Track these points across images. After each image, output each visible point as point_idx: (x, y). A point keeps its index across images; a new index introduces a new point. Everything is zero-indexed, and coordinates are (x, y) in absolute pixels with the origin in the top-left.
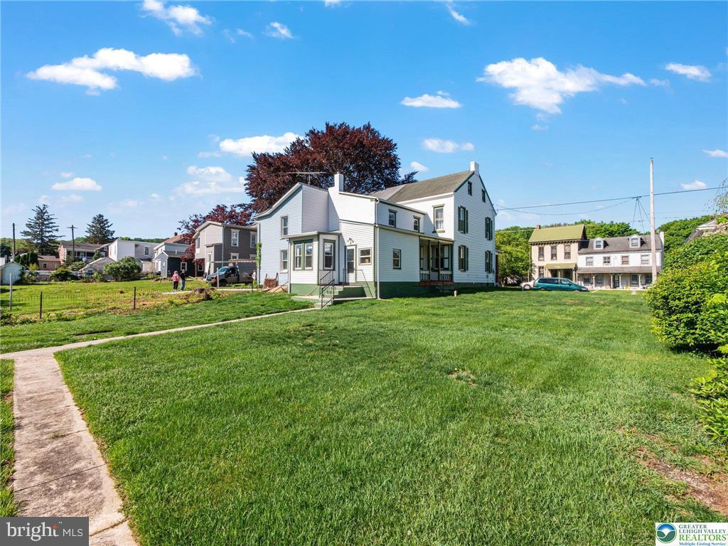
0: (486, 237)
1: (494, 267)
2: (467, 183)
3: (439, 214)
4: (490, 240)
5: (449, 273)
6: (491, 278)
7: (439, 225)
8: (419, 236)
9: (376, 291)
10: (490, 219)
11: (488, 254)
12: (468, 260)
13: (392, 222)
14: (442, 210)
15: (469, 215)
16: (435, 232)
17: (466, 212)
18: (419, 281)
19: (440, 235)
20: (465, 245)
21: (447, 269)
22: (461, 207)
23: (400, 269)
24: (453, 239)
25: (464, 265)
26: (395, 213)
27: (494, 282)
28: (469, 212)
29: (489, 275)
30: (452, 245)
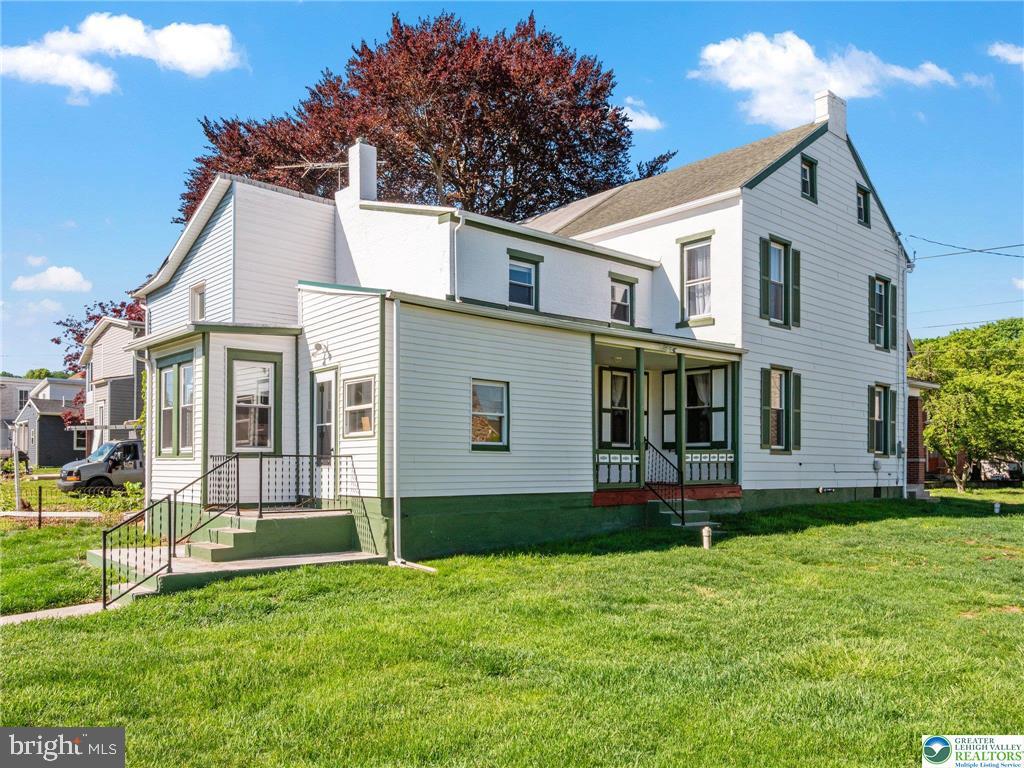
0: (873, 338)
1: (901, 435)
2: (797, 159)
3: (700, 264)
4: (886, 348)
5: (724, 457)
6: (892, 472)
7: (699, 301)
8: (593, 335)
9: (388, 533)
10: (886, 282)
11: (881, 394)
12: (798, 416)
13: (523, 292)
14: (706, 252)
15: (803, 264)
16: (683, 324)
17: (792, 259)
18: (591, 490)
19: (701, 334)
20: (786, 364)
21: (720, 446)
22: (774, 239)
23: (506, 448)
24: (739, 345)
25: (782, 432)
26: (536, 261)
27: (903, 483)
28: (802, 256)
29: (882, 461)
30: (736, 366)
